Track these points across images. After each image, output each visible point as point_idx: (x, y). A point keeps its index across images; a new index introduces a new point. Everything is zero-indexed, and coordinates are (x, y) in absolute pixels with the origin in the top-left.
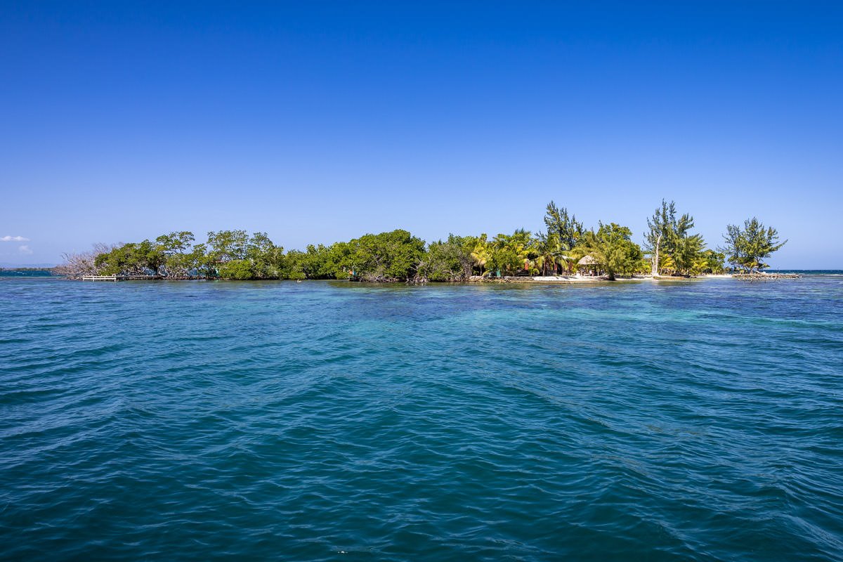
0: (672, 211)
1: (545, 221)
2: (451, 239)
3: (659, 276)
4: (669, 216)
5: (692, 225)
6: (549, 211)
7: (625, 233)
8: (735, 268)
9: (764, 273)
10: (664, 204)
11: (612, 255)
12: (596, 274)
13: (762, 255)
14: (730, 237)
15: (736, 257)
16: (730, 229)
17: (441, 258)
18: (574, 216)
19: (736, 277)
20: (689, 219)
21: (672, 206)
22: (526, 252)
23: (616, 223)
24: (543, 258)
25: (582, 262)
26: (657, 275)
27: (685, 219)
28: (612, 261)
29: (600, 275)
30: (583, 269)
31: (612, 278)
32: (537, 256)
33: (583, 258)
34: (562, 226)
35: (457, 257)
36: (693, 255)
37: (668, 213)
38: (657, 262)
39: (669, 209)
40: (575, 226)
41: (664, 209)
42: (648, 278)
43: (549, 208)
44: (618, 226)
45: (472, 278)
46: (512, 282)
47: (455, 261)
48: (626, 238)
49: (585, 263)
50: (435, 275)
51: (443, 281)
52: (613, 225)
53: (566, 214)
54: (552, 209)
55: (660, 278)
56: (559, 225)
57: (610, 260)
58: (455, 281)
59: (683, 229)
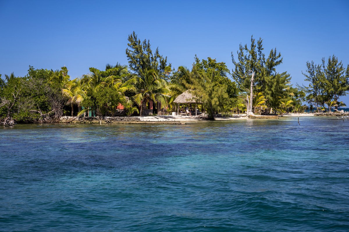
0: (260, 48)
1: (127, 53)
2: (32, 72)
3: (253, 115)
4: (258, 53)
5: (280, 61)
6: (130, 43)
7: (222, 68)
8: (312, 106)
9: (342, 111)
10: (253, 41)
11: (214, 93)
12: (193, 114)
13: (340, 93)
14: (309, 74)
15: (315, 95)
16: (308, 65)
17: (25, 95)
18: (157, 50)
19: (317, 115)
20: (277, 55)
21: (260, 43)
22: (124, 89)
23: (212, 59)
24: (140, 95)
25: (180, 99)
26: (252, 114)
27: (273, 55)
28: (216, 99)
29: (198, 114)
30: (180, 109)
31: (211, 118)
32: (134, 94)
33: (180, 96)
34: (145, 60)
35: (45, 94)
36: (282, 93)
37: (256, 50)
38: (251, 100)
39: (257, 46)
40: (158, 59)
41: (253, 46)
42: (242, 117)
43: (130, 39)
44: (215, 61)
45: (64, 119)
46: (114, 123)
47: (42, 99)
48: (223, 74)
49: (181, 102)
50: (22, 116)
51: (30, 122)
52: (210, 60)
53: (148, 47)
54: (133, 41)
55: (255, 118)
56: (142, 58)
57: (212, 99)
58: (45, 122)
59: (271, 66)
